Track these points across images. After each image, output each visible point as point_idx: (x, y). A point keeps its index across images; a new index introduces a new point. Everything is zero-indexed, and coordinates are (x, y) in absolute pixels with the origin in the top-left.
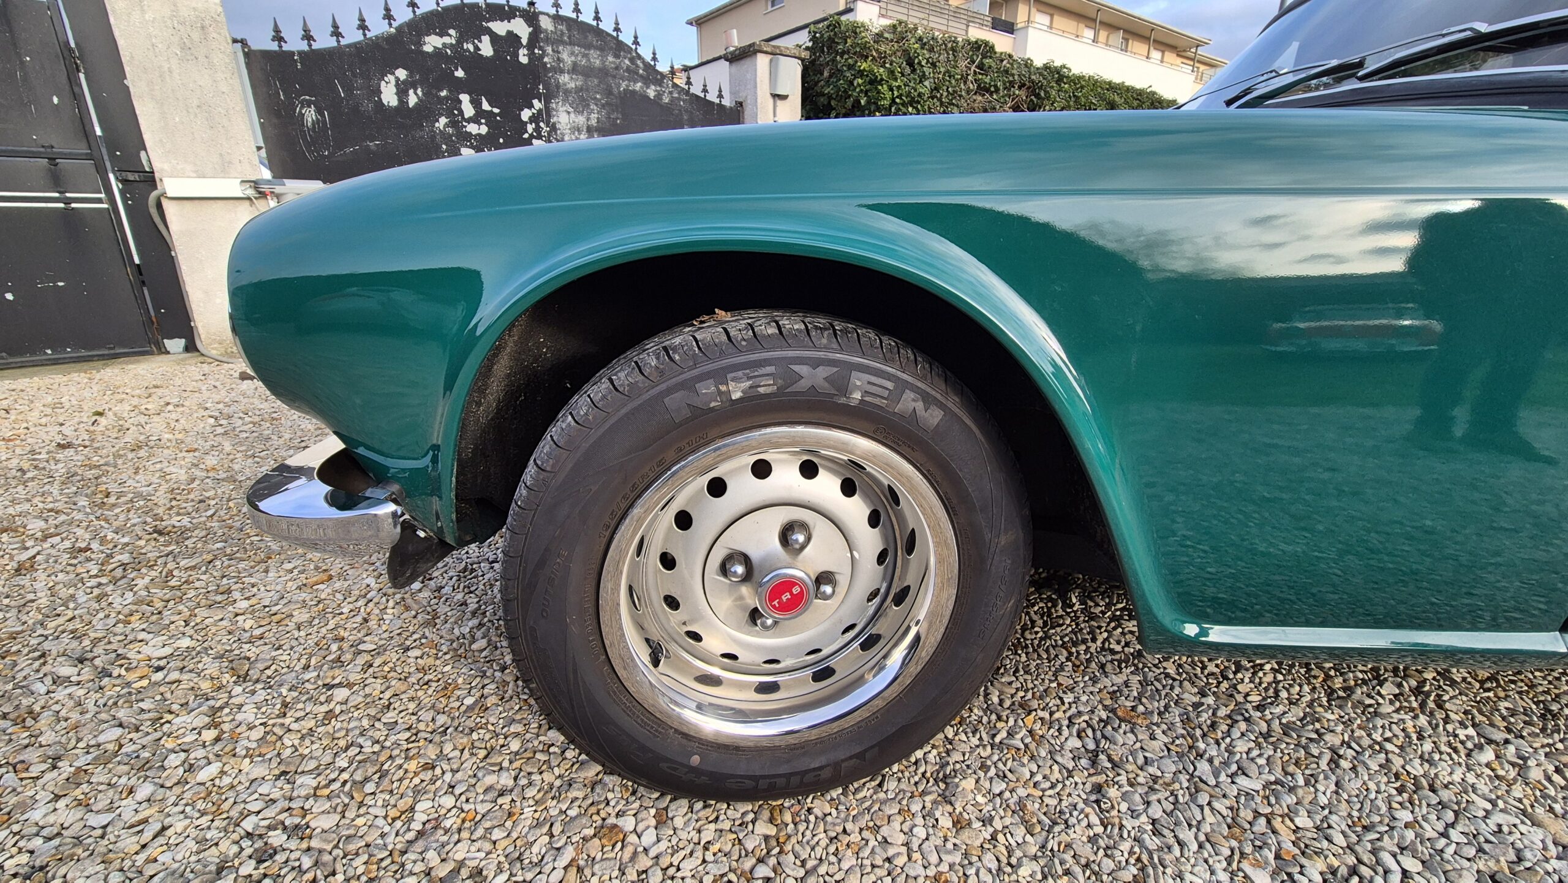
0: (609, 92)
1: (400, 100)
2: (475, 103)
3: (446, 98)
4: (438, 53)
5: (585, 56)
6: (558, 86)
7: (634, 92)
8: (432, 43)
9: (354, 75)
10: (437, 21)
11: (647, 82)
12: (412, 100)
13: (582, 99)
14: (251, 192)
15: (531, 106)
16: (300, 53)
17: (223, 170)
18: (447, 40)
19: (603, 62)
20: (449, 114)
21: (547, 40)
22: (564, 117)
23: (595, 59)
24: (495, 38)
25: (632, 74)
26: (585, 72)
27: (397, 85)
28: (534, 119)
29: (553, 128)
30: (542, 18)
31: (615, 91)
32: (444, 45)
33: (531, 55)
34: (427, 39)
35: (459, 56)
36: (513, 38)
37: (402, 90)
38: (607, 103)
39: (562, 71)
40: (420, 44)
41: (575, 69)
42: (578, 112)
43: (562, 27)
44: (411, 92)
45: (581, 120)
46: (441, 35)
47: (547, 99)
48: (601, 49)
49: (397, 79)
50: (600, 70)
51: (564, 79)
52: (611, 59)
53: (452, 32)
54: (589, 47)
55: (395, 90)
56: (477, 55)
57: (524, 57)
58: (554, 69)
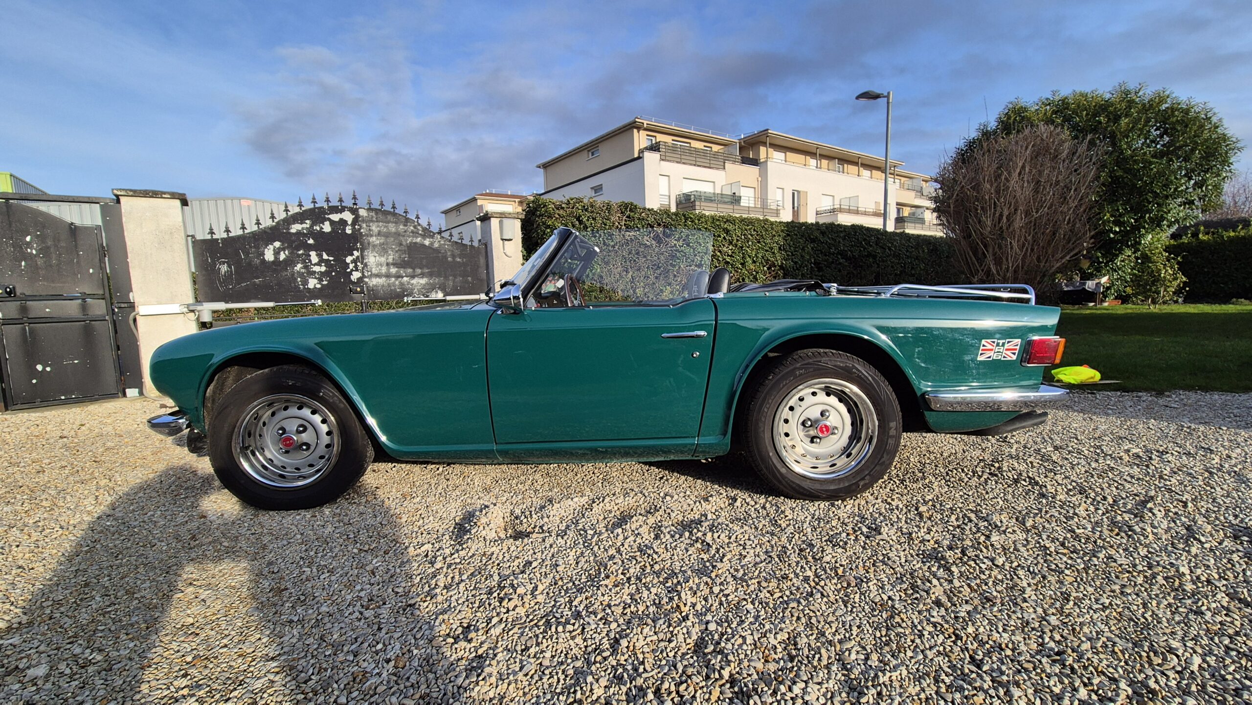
0: (401, 244)
1: (276, 258)
2: (320, 256)
3: (302, 254)
4: (299, 233)
5: (385, 227)
6: (369, 244)
7: (416, 243)
8: (295, 228)
9: (251, 247)
10: (299, 217)
11: (424, 237)
12: (282, 256)
13: (384, 249)
14: (186, 310)
15: (352, 255)
16: (222, 239)
17: (172, 301)
18: (304, 226)
19: (397, 229)
20: (304, 262)
21: (363, 221)
22: (372, 259)
23: (392, 228)
24: (332, 223)
25: (415, 233)
26: (387, 235)
27: (274, 250)
28: (354, 261)
29: (366, 265)
30: (360, 210)
31: (404, 243)
32: (303, 228)
33: (353, 229)
34: (293, 226)
35: (311, 233)
36: (343, 222)
37: (277, 253)
38: (399, 250)
39: (372, 236)
40: (288, 229)
41: (379, 234)
42: (380, 255)
43: (373, 214)
44: (282, 253)
45: (383, 259)
46: (301, 223)
47: (362, 250)
48: (396, 223)
49: (274, 247)
50: (395, 233)
51: (373, 239)
52: (401, 227)
53: (308, 222)
54: (388, 222)
55: (272, 252)
56: (321, 233)
57: (349, 231)
58: (367, 235)
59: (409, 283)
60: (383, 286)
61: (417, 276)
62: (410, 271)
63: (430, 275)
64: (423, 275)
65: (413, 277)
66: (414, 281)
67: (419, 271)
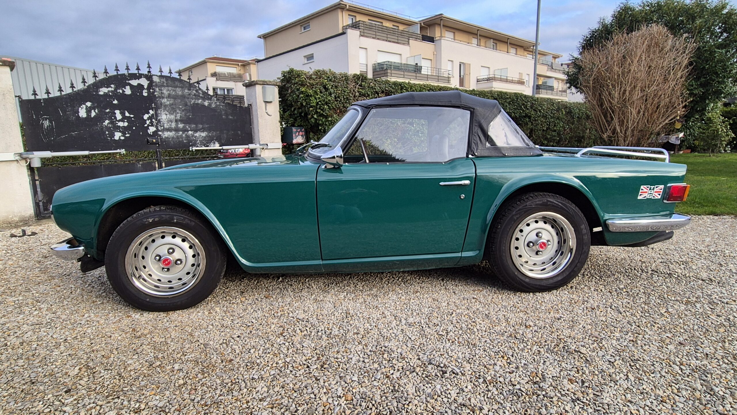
0: (186, 105)
1: (88, 115)
2: (123, 114)
3: (109, 112)
4: (106, 94)
5: (174, 91)
6: (161, 104)
7: (198, 104)
8: (103, 91)
9: (67, 106)
10: (106, 82)
11: (204, 99)
12: (93, 114)
13: (173, 108)
14: (18, 158)
15: (148, 113)
16: (44, 99)
17: (6, 150)
18: (110, 89)
19: (183, 92)
20: (110, 118)
21: (157, 86)
22: (164, 117)
23: (179, 91)
24: (132, 87)
25: (197, 96)
26: (175, 97)
27: (86, 109)
28: (150, 118)
29: (159, 121)
30: (154, 77)
31: (189, 104)
32: (109, 91)
33: (149, 92)
34: (101, 89)
35: (115, 95)
36: (140, 86)
37: (89, 111)
38: (185, 109)
39: (163, 98)
40: (97, 92)
41: (169, 96)
42: (171, 114)
43: (163, 80)
44: (93, 111)
45: (172, 117)
46: (107, 87)
47: (156, 109)
48: (182, 87)
49: (87, 106)
50: (181, 96)
51: (165, 101)
52: (186, 91)
53: (112, 86)
54: (176, 87)
55: (85, 111)
56: (123, 94)
57: (145, 94)
58: (159, 97)
59: (193, 136)
60: (173, 138)
61: (199, 130)
62: (193, 126)
63: (209, 130)
64: (203, 130)
65: (196, 131)
66: (197, 134)
67: (200, 126)
